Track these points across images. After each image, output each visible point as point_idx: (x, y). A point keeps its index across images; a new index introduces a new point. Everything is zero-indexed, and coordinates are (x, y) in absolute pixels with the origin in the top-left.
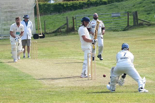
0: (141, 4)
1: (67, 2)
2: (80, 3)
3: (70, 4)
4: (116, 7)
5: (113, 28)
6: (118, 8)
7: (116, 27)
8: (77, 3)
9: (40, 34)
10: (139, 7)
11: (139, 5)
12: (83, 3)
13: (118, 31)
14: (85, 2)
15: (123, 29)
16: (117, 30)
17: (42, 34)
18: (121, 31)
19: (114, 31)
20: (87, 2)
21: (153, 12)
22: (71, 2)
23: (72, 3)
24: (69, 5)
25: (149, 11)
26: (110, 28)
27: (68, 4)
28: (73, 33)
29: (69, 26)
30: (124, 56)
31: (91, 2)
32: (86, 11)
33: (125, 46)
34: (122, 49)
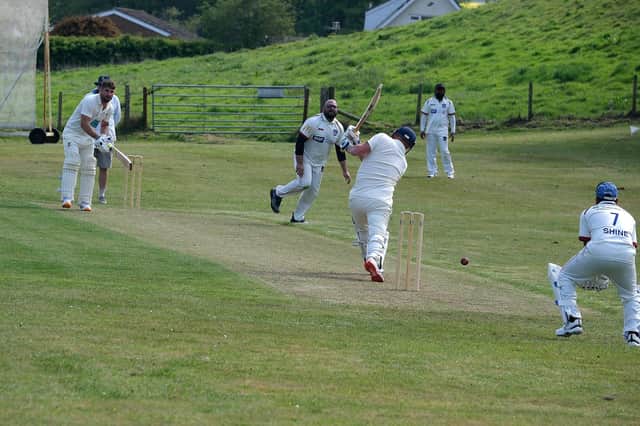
0: (312, 66)
1: (62, 37)
2: (98, 43)
3: (69, 45)
4: (235, 67)
5: (258, 129)
6: (244, 72)
7: (264, 129)
8: (92, 44)
9: (48, 131)
10: (309, 74)
11: (306, 68)
12: (110, 45)
13: (273, 142)
14: (115, 43)
15: (289, 137)
16: (268, 136)
17: (53, 130)
18: (281, 141)
19: (260, 139)
20: (121, 42)
21: (358, 93)
22: (74, 38)
23: (77, 43)
24: (66, 47)
25: (346, 88)
26: (248, 129)
27: (63, 45)
28: (142, 134)
29: (131, 115)
30: (614, 224)
31: (131, 44)
32: (135, 70)
33: (608, 190)
34: (599, 200)
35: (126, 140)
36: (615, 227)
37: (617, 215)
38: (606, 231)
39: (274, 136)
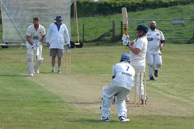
1: (116, 1)
2: (132, 3)
3: (119, 4)
4: (180, 11)
5: (175, 39)
6: (183, 13)
7: (177, 38)
8: (129, 4)
12: (138, 4)
13: (181, 44)
14: (140, 3)
15: (187, 41)
16: (179, 41)
18: (184, 43)
19: (175, 43)
20: (143, 2)
22: (121, 1)
23: (122, 3)
26: (170, 39)
27: (116, 4)
29: (115, 34)
30: (127, 70)
31: (147, 3)
32: (140, 14)
33: (126, 56)
34: (122, 61)
35: (113, 45)
36: (127, 72)
37: (129, 67)
38: (123, 73)
39: (181, 41)
